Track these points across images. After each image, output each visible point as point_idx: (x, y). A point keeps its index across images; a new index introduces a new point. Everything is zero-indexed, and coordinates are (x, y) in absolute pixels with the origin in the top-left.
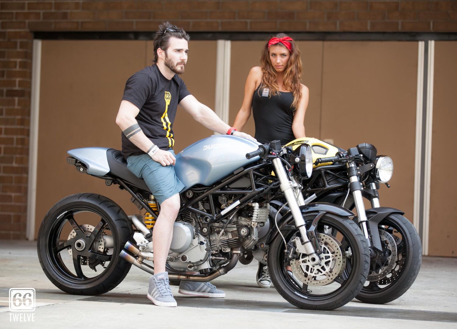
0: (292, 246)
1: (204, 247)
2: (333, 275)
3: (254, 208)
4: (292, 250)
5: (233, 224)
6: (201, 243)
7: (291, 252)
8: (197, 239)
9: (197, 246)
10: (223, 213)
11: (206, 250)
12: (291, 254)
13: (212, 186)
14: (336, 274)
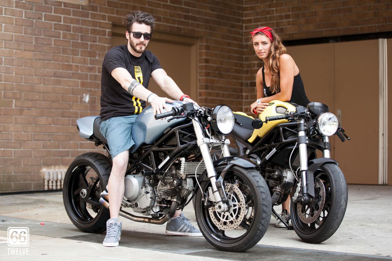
0: (207, 195)
1: (149, 195)
2: (238, 222)
3: (181, 162)
4: (207, 199)
5: (170, 176)
6: (147, 193)
7: (206, 201)
8: (144, 189)
9: (144, 195)
10: (160, 167)
11: (151, 198)
12: (206, 202)
13: (152, 144)
14: (240, 221)
